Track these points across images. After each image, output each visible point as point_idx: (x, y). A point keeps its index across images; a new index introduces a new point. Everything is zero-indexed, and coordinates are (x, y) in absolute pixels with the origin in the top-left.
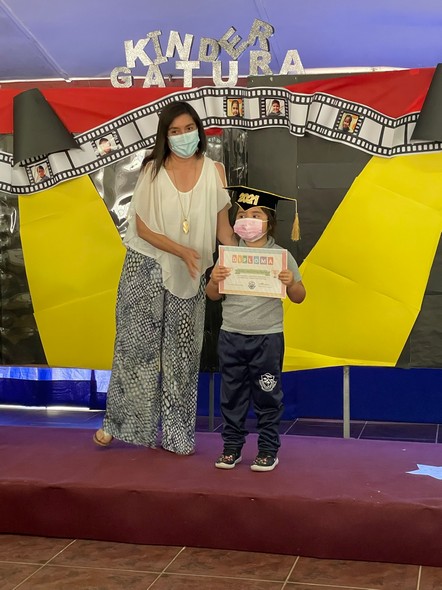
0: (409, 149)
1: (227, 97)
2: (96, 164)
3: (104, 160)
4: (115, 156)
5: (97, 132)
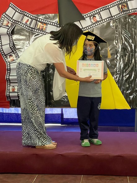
2: (91, 27)
3: (94, 25)
4: (99, 23)
5: (92, 14)
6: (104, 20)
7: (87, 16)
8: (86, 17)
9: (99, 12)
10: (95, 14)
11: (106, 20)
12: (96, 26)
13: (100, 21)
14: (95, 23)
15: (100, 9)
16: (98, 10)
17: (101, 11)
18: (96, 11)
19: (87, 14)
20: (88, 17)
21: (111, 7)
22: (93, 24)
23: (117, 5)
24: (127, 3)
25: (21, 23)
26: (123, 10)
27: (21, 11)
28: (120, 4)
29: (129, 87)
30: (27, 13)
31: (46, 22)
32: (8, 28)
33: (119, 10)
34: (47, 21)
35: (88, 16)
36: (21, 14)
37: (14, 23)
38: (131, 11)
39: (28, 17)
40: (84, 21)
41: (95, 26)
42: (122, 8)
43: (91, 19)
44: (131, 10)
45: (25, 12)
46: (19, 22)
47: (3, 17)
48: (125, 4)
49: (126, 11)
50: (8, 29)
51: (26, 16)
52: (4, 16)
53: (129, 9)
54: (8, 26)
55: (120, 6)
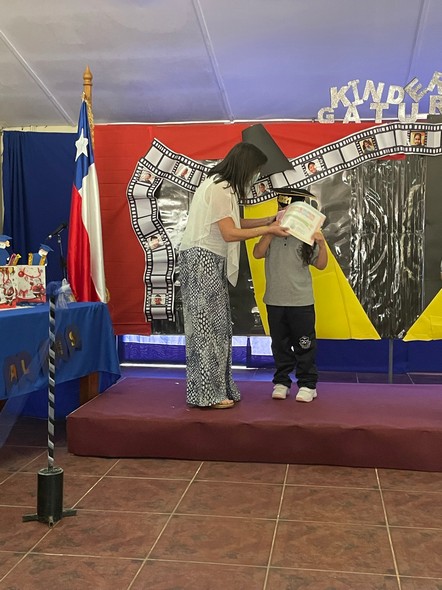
1: (411, 131)
2: (305, 182)
4: (320, 176)
5: (307, 157)
6: (330, 169)
8: (296, 165)
9: (321, 155)
11: (333, 170)
12: (314, 181)
13: (323, 172)
15: (322, 149)
16: (319, 151)
17: (324, 153)
18: (315, 152)
19: (298, 160)
20: (300, 163)
21: (344, 146)
23: (354, 141)
24: (375, 138)
26: (366, 151)
27: (173, 154)
28: (361, 139)
29: (377, 297)
30: (185, 158)
32: (150, 185)
36: (173, 159)
37: (160, 176)
38: (381, 153)
39: (186, 164)
40: (291, 171)
42: (364, 146)
44: (382, 150)
45: (182, 156)
46: (169, 174)
48: (370, 140)
50: (150, 187)
52: (142, 163)
53: (378, 148)
54: (149, 182)
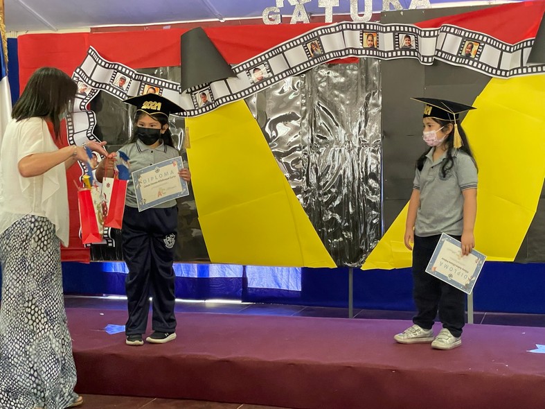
0: (525, 70)
1: (363, 31)
2: (250, 90)
3: (257, 86)
4: (267, 83)
5: (252, 63)
6: (277, 75)
7: (241, 69)
8: (240, 72)
9: (266, 60)
10: (259, 64)
11: (280, 77)
12: (260, 89)
13: (270, 79)
14: (258, 84)
15: (268, 53)
16: (264, 55)
17: (270, 58)
18: (260, 57)
19: (242, 65)
20: (244, 70)
21: (287, 49)
22: (255, 86)
23: (301, 43)
24: (320, 40)
25: (110, 86)
26: (314, 54)
27: (106, 63)
28: (308, 41)
30: (123, 67)
31: (160, 83)
32: (84, 97)
33: (308, 55)
34: (162, 81)
35: (243, 68)
36: (108, 68)
37: (95, 87)
38: (328, 56)
40: (235, 79)
41: (258, 88)
42: (312, 49)
43: (250, 74)
44: (329, 53)
45: (119, 65)
46: (106, 85)
47: (77, 75)
48: (316, 41)
49: (321, 56)
50: (83, 99)
51: (121, 72)
52: (78, 73)
53: (324, 51)
54: (84, 94)
55: (309, 45)
